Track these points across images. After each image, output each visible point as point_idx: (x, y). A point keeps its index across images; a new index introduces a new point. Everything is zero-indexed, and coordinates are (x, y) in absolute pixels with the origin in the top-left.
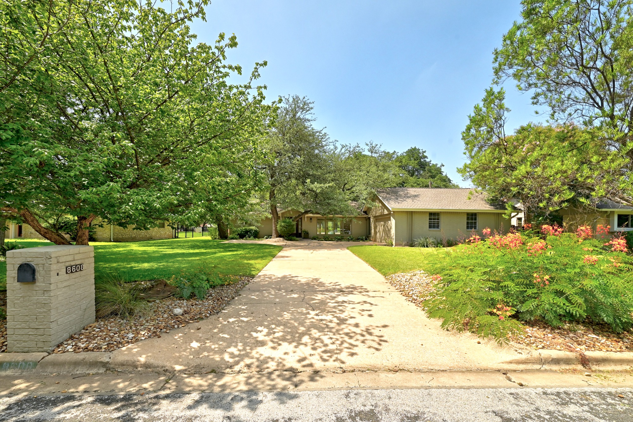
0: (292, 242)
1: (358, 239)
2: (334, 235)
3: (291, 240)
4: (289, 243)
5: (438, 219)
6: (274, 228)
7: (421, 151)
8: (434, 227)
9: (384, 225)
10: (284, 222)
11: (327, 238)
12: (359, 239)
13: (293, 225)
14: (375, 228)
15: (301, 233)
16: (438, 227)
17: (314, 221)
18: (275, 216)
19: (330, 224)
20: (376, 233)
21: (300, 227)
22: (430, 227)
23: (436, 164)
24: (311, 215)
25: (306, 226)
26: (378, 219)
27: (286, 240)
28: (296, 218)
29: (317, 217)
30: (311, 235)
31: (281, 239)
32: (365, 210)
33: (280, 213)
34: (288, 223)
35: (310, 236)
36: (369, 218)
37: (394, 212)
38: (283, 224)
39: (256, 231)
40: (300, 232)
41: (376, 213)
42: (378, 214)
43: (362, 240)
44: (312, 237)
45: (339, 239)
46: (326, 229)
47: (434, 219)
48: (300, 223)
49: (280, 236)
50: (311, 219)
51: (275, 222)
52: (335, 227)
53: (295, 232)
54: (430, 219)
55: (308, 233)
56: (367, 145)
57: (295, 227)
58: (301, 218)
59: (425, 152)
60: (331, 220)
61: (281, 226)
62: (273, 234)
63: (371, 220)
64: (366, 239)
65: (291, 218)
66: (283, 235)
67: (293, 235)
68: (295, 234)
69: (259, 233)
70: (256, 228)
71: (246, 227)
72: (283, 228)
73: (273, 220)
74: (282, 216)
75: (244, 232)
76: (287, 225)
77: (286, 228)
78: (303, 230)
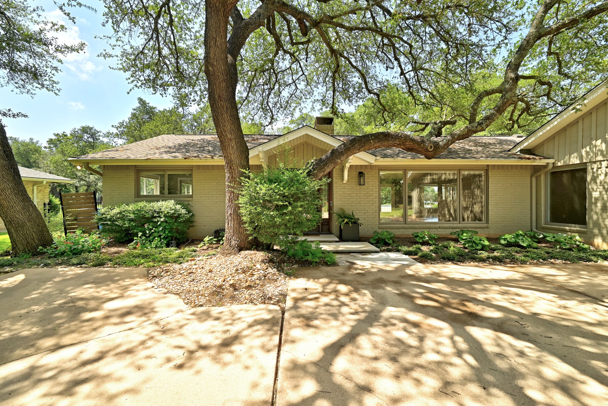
6: (228, 210)
17: (371, 182)
29: (380, 168)
33: (258, 154)
38: (263, 189)
39: (174, 217)
50: (362, 174)
55: (356, 223)
61: (253, 201)
69: (190, 222)
70: (178, 207)
71: (142, 204)
72: (264, 207)
73: (227, 175)
74: (264, 166)
75: (131, 220)
76: (286, 192)
77: (278, 208)
78: (335, 209)
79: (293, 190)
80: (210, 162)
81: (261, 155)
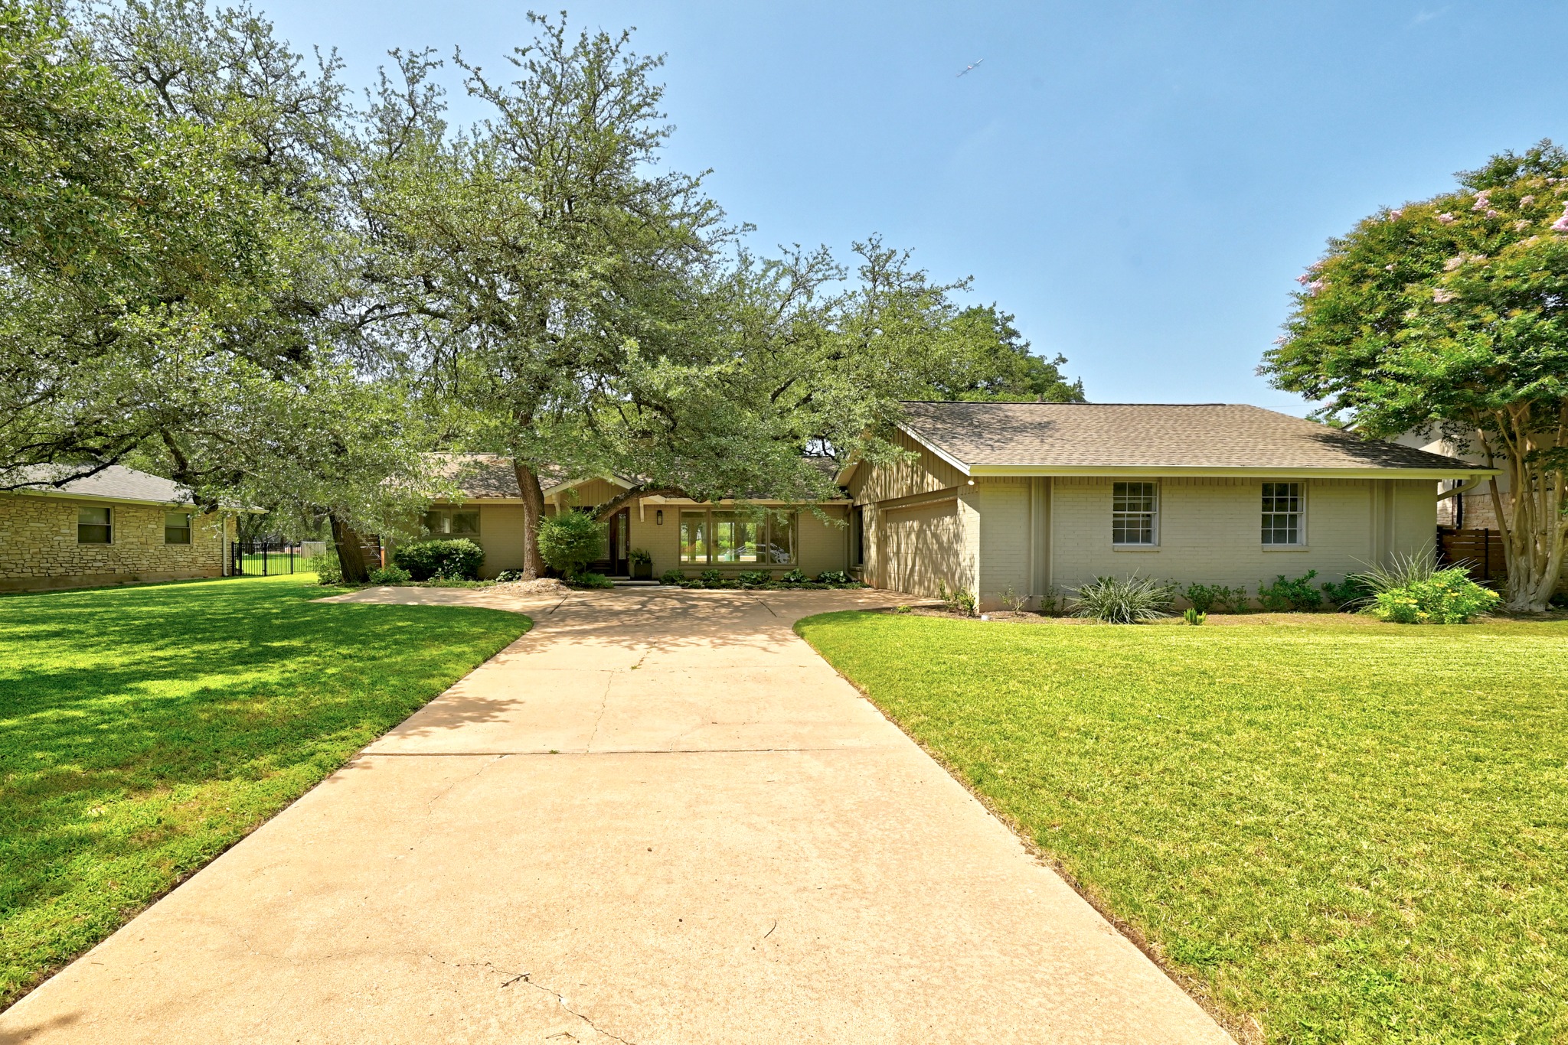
0: (587, 596)
1: (819, 582)
2: (736, 567)
3: (587, 587)
4: (576, 597)
5: (1148, 507)
6: (528, 546)
7: (998, 316)
8: (1132, 538)
9: (920, 533)
10: (561, 524)
11: (712, 577)
12: (823, 580)
13: (595, 534)
14: (883, 542)
15: (625, 563)
16: (1147, 538)
17: (671, 520)
18: (533, 503)
19: (725, 529)
20: (884, 559)
21: (622, 537)
22: (1118, 537)
23: (1042, 358)
24: (657, 500)
25: (641, 534)
26: (890, 510)
27: (569, 585)
28: (605, 508)
29: (680, 507)
30: (659, 567)
31: (553, 582)
32: (844, 482)
33: (550, 495)
34: (577, 525)
35: (655, 569)
36: (858, 511)
37: (976, 479)
38: (556, 530)
39: (470, 554)
40: (622, 556)
41: (887, 487)
42: (893, 495)
43: (836, 582)
44: (661, 575)
45: (756, 579)
46: (712, 546)
47: (1133, 507)
48: (622, 527)
49: (548, 572)
50: (660, 513)
51: (531, 522)
52: (740, 539)
53: (607, 557)
54: (1116, 507)
55: (648, 562)
56: (859, 249)
57: (605, 540)
58: (626, 511)
59: (1010, 319)
60: (727, 515)
61: (549, 538)
62: (527, 565)
63: (867, 514)
64: (849, 581)
65: (588, 509)
66: (557, 567)
67: (594, 567)
68: (605, 563)
69: (480, 560)
70: (473, 545)
71: (438, 542)
72: (557, 543)
73: (526, 518)
74: (557, 505)
75: (428, 557)
76: (573, 532)
77: (568, 543)
78: (632, 549)
79: (578, 531)
80: (501, 501)
81: (554, 497)
